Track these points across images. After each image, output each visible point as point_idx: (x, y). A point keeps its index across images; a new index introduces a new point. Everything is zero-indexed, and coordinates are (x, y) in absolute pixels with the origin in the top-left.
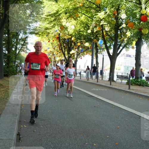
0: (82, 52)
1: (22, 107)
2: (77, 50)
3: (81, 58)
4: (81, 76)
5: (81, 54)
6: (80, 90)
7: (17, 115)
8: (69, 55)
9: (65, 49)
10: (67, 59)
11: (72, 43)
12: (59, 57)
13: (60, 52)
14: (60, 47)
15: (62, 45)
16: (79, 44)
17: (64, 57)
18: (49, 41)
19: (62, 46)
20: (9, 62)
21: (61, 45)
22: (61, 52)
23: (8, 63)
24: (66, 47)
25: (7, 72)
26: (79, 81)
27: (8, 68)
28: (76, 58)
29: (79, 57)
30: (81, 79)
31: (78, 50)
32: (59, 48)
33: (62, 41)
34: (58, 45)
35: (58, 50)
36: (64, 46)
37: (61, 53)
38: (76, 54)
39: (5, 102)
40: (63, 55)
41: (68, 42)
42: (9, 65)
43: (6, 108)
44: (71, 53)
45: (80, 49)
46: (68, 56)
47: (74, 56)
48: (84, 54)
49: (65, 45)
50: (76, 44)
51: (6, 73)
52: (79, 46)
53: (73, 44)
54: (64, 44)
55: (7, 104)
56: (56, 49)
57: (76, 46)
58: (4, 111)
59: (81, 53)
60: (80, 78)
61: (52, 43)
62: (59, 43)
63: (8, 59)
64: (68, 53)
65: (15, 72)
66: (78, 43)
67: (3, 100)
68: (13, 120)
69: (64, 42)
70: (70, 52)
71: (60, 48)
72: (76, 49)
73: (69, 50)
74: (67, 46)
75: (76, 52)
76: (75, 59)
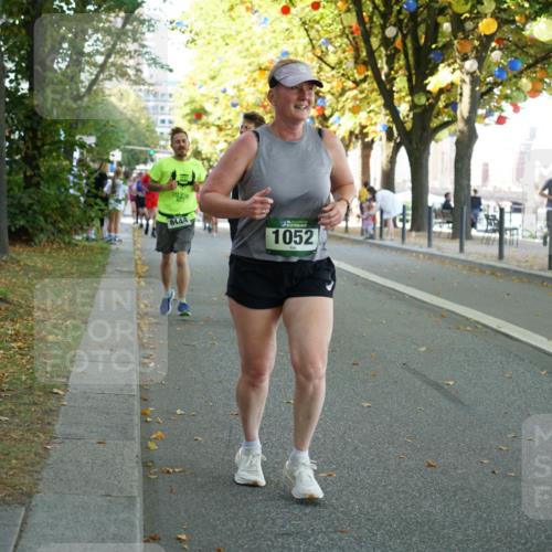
0: (508, 77)
1: (152, 446)
2: (471, 65)
3: (501, 120)
4: (501, 241)
5: (497, 91)
6: (507, 336)
7: (131, 499)
8: (422, 100)
9: (391, 60)
10: (409, 126)
11: (440, 19)
12: (355, 110)
13: (358, 77)
14: (362, 44)
15: (376, 31)
16: (487, 26)
17: (384, 111)
18: (286, 10)
19: (375, 42)
20: (36, 148)
21: (367, 36)
22: (364, 80)
23: (34, 158)
24: (398, 43)
25: (24, 210)
26: (494, 271)
27: (32, 190)
28: (470, 121)
29: (489, 113)
30: (501, 256)
31: (480, 68)
32: (350, 55)
33: (376, 7)
34: (343, 34)
35: (350, 63)
36: (386, 42)
37: (365, 85)
38: (467, 89)
39: (46, 412)
40: (381, 102)
41: (413, 16)
42: (37, 167)
43: (56, 450)
44: (434, 83)
45: (496, 56)
46: (413, 106)
47: (453, 105)
48: (518, 89)
49: (391, 32)
50: (469, 25)
51: (22, 223)
52: (490, 38)
53: (447, 27)
54: (383, 27)
55: (58, 428)
56: (332, 59)
57: (466, 38)
58: (44, 474)
59: (496, 84)
60: (495, 250)
61: (304, 23)
62: (351, 19)
63: (34, 131)
64: (417, 87)
65: (77, 212)
66: (479, 16)
67: (26, 399)
68: (113, 529)
69: (385, 16)
70: (430, 79)
71: (357, 50)
72: (465, 58)
73: (422, 67)
74: (404, 36)
75: (467, 79)
76: (460, 125)
